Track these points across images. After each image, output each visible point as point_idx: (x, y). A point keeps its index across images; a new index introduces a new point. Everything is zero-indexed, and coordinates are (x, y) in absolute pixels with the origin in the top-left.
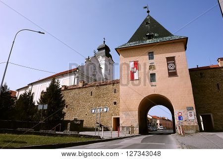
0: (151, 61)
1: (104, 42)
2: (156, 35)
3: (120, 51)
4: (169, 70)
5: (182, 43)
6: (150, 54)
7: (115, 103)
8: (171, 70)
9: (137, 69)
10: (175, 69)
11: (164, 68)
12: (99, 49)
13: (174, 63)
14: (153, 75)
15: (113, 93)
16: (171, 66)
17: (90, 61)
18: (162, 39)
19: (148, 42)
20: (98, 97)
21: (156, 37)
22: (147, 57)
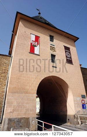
0: (52, 43)
9: (38, 44)
10: (71, 58)
14: (53, 56)
22: (49, 38)
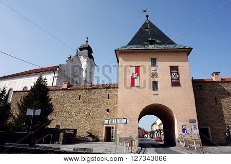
0: (154, 68)
1: (87, 41)
2: (158, 41)
3: (120, 53)
4: (172, 79)
5: (186, 53)
6: (152, 61)
7: (108, 110)
8: (174, 79)
9: (138, 75)
10: (178, 79)
11: (167, 77)
12: (81, 49)
13: (178, 73)
14: (155, 83)
15: (107, 99)
16: (175, 76)
17: (72, 60)
18: (165, 46)
19: (151, 47)
20: (88, 101)
21: (158, 43)
22: (150, 63)
